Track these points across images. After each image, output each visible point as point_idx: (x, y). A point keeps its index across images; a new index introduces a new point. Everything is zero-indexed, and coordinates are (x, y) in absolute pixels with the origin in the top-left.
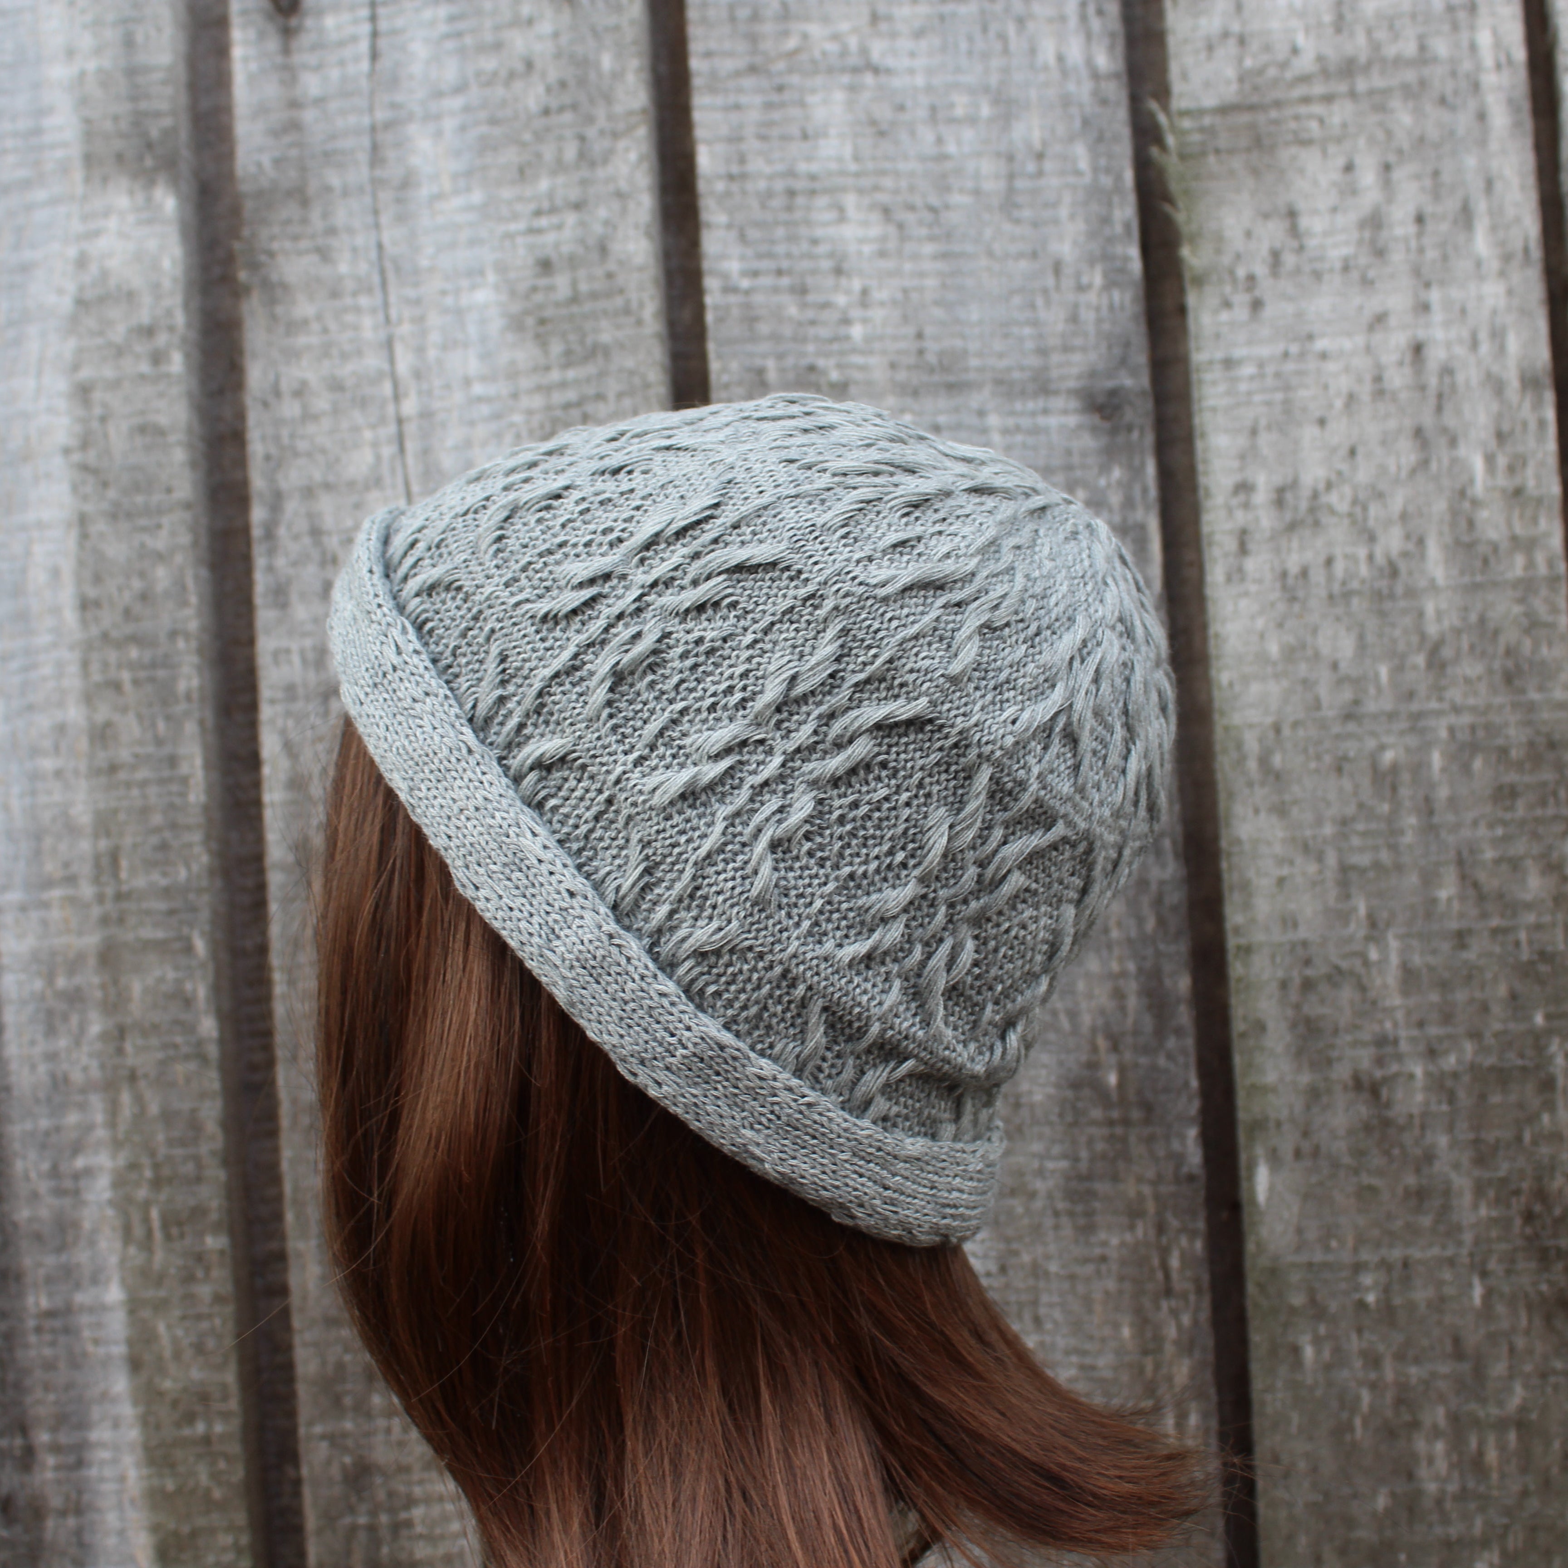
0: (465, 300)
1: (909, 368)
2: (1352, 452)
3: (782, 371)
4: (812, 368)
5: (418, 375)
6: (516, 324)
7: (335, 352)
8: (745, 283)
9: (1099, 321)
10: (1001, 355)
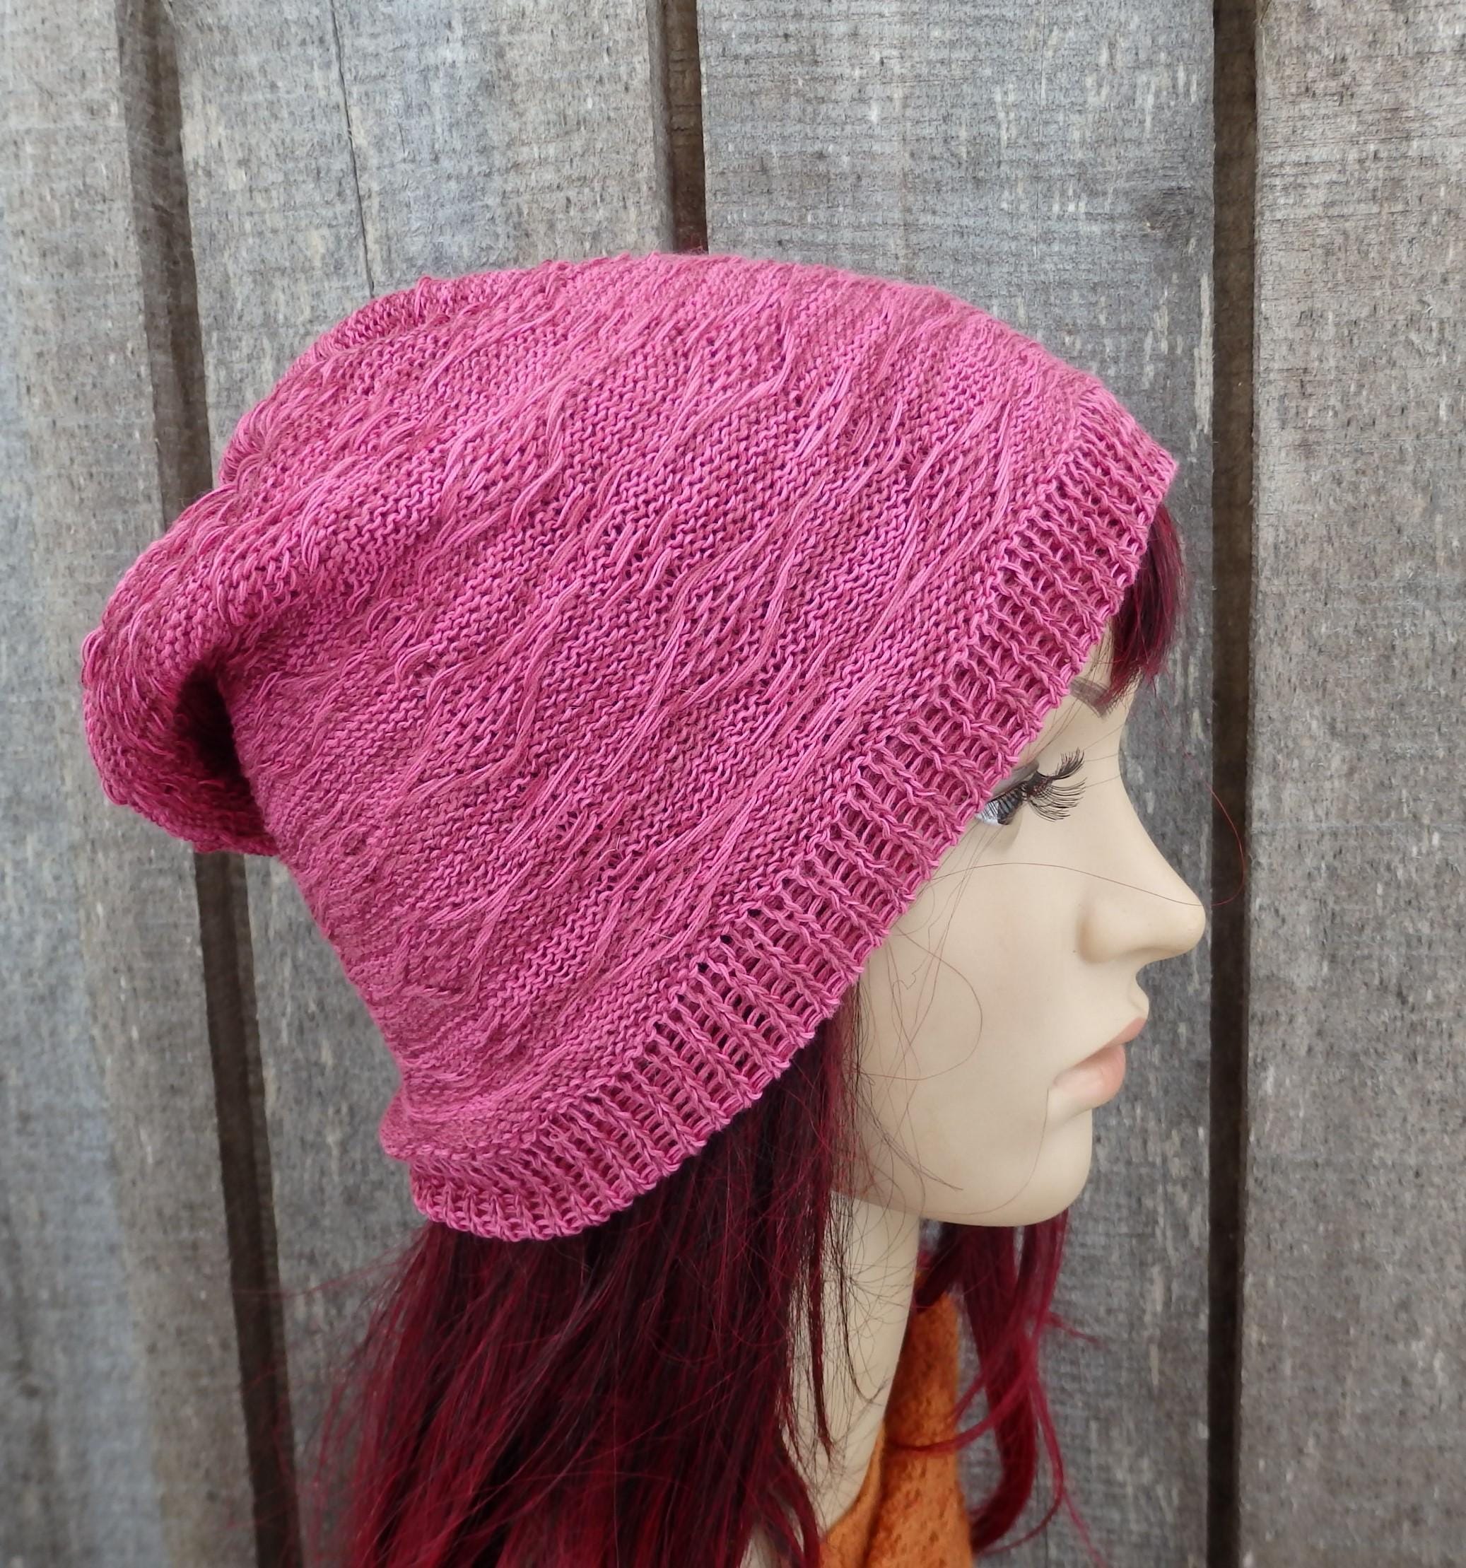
0: (431, 58)
1: (934, 158)
2: (1445, 281)
3: (785, 156)
4: (821, 156)
5: (379, 144)
6: (487, 87)
7: (284, 113)
8: (747, 49)
9: (1159, 108)
10: (1039, 147)
